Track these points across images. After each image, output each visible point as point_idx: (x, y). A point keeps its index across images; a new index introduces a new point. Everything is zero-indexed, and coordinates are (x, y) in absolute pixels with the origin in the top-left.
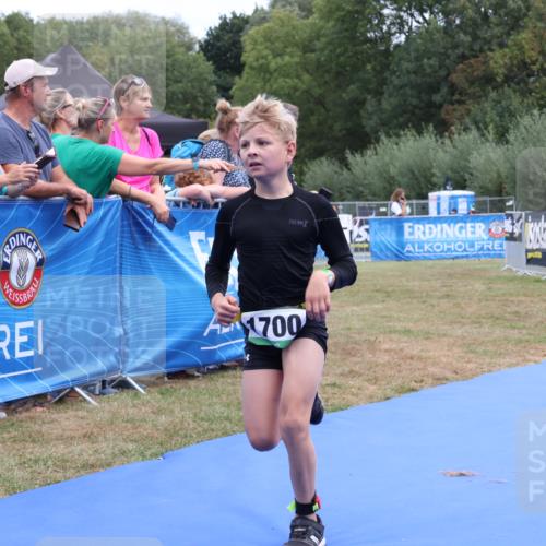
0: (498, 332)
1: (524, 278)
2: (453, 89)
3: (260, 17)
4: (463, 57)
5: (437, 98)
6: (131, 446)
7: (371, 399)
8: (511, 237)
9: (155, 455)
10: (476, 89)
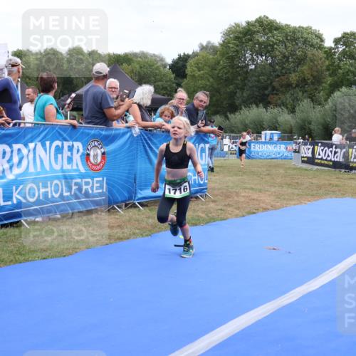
0: (290, 191)
1: (300, 169)
2: (274, 88)
3: (195, 54)
4: (278, 76)
5: (266, 92)
6: (137, 231)
7: (237, 216)
8: (295, 151)
9: (147, 235)
10: (283, 89)
